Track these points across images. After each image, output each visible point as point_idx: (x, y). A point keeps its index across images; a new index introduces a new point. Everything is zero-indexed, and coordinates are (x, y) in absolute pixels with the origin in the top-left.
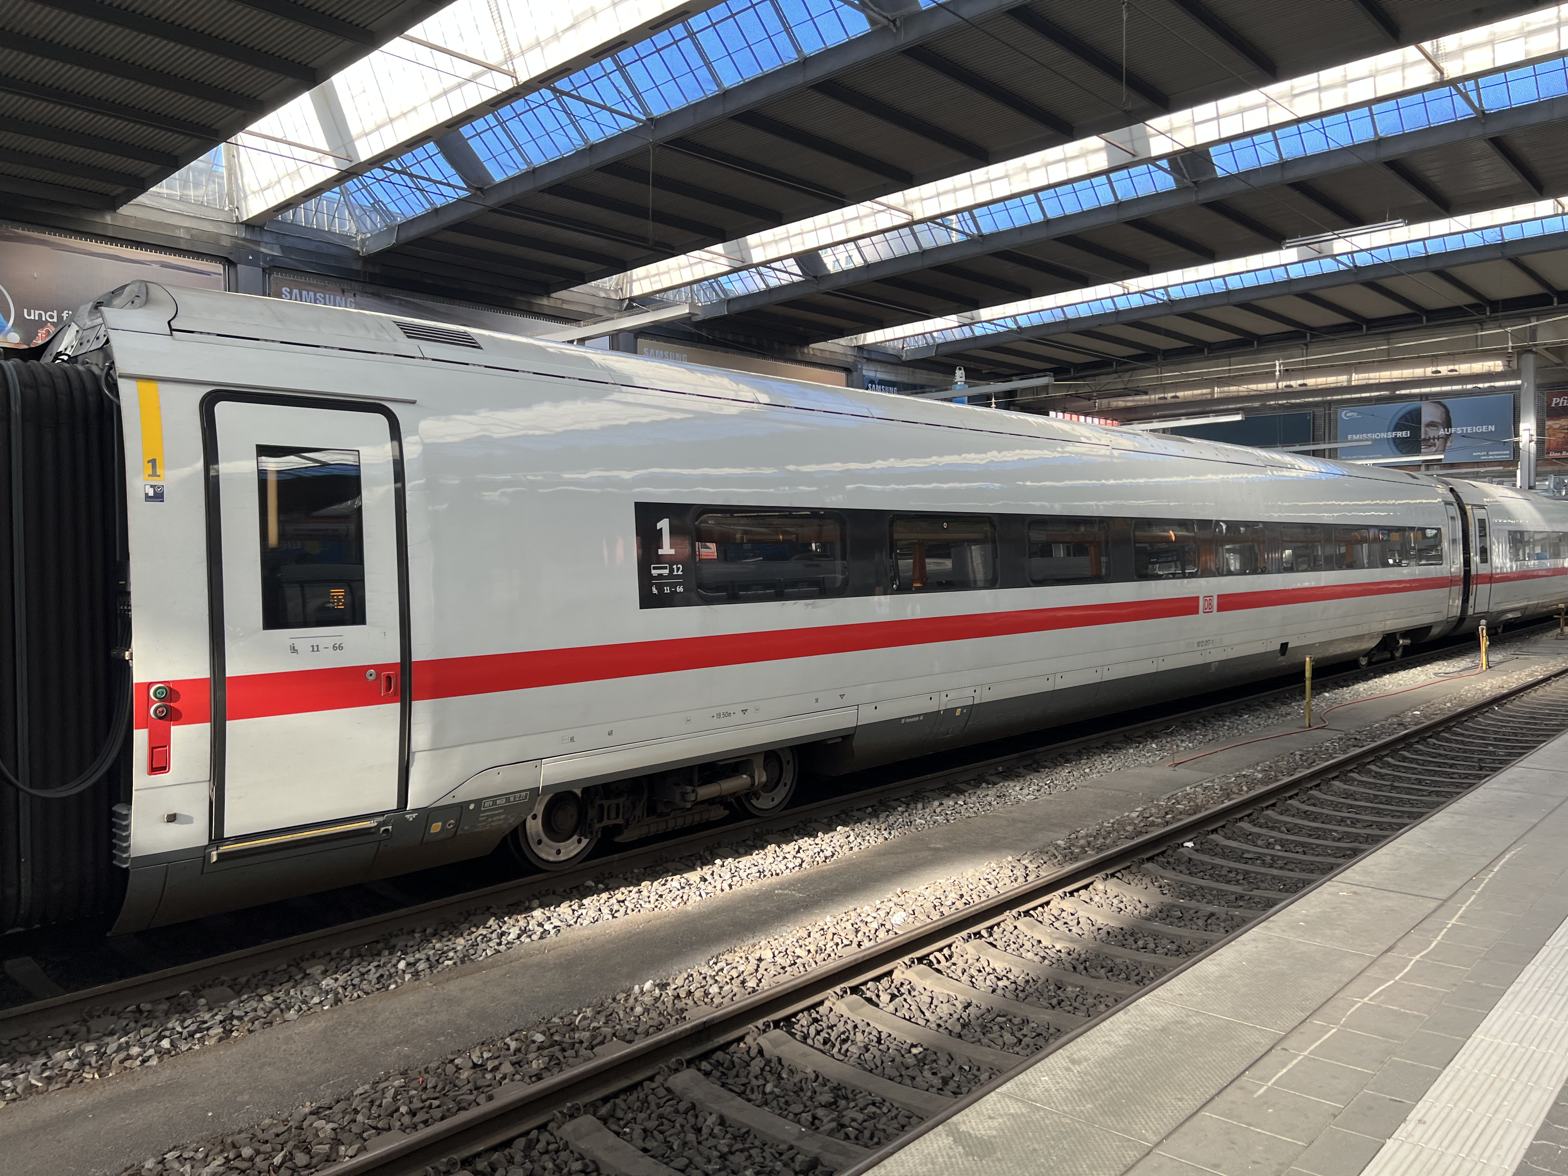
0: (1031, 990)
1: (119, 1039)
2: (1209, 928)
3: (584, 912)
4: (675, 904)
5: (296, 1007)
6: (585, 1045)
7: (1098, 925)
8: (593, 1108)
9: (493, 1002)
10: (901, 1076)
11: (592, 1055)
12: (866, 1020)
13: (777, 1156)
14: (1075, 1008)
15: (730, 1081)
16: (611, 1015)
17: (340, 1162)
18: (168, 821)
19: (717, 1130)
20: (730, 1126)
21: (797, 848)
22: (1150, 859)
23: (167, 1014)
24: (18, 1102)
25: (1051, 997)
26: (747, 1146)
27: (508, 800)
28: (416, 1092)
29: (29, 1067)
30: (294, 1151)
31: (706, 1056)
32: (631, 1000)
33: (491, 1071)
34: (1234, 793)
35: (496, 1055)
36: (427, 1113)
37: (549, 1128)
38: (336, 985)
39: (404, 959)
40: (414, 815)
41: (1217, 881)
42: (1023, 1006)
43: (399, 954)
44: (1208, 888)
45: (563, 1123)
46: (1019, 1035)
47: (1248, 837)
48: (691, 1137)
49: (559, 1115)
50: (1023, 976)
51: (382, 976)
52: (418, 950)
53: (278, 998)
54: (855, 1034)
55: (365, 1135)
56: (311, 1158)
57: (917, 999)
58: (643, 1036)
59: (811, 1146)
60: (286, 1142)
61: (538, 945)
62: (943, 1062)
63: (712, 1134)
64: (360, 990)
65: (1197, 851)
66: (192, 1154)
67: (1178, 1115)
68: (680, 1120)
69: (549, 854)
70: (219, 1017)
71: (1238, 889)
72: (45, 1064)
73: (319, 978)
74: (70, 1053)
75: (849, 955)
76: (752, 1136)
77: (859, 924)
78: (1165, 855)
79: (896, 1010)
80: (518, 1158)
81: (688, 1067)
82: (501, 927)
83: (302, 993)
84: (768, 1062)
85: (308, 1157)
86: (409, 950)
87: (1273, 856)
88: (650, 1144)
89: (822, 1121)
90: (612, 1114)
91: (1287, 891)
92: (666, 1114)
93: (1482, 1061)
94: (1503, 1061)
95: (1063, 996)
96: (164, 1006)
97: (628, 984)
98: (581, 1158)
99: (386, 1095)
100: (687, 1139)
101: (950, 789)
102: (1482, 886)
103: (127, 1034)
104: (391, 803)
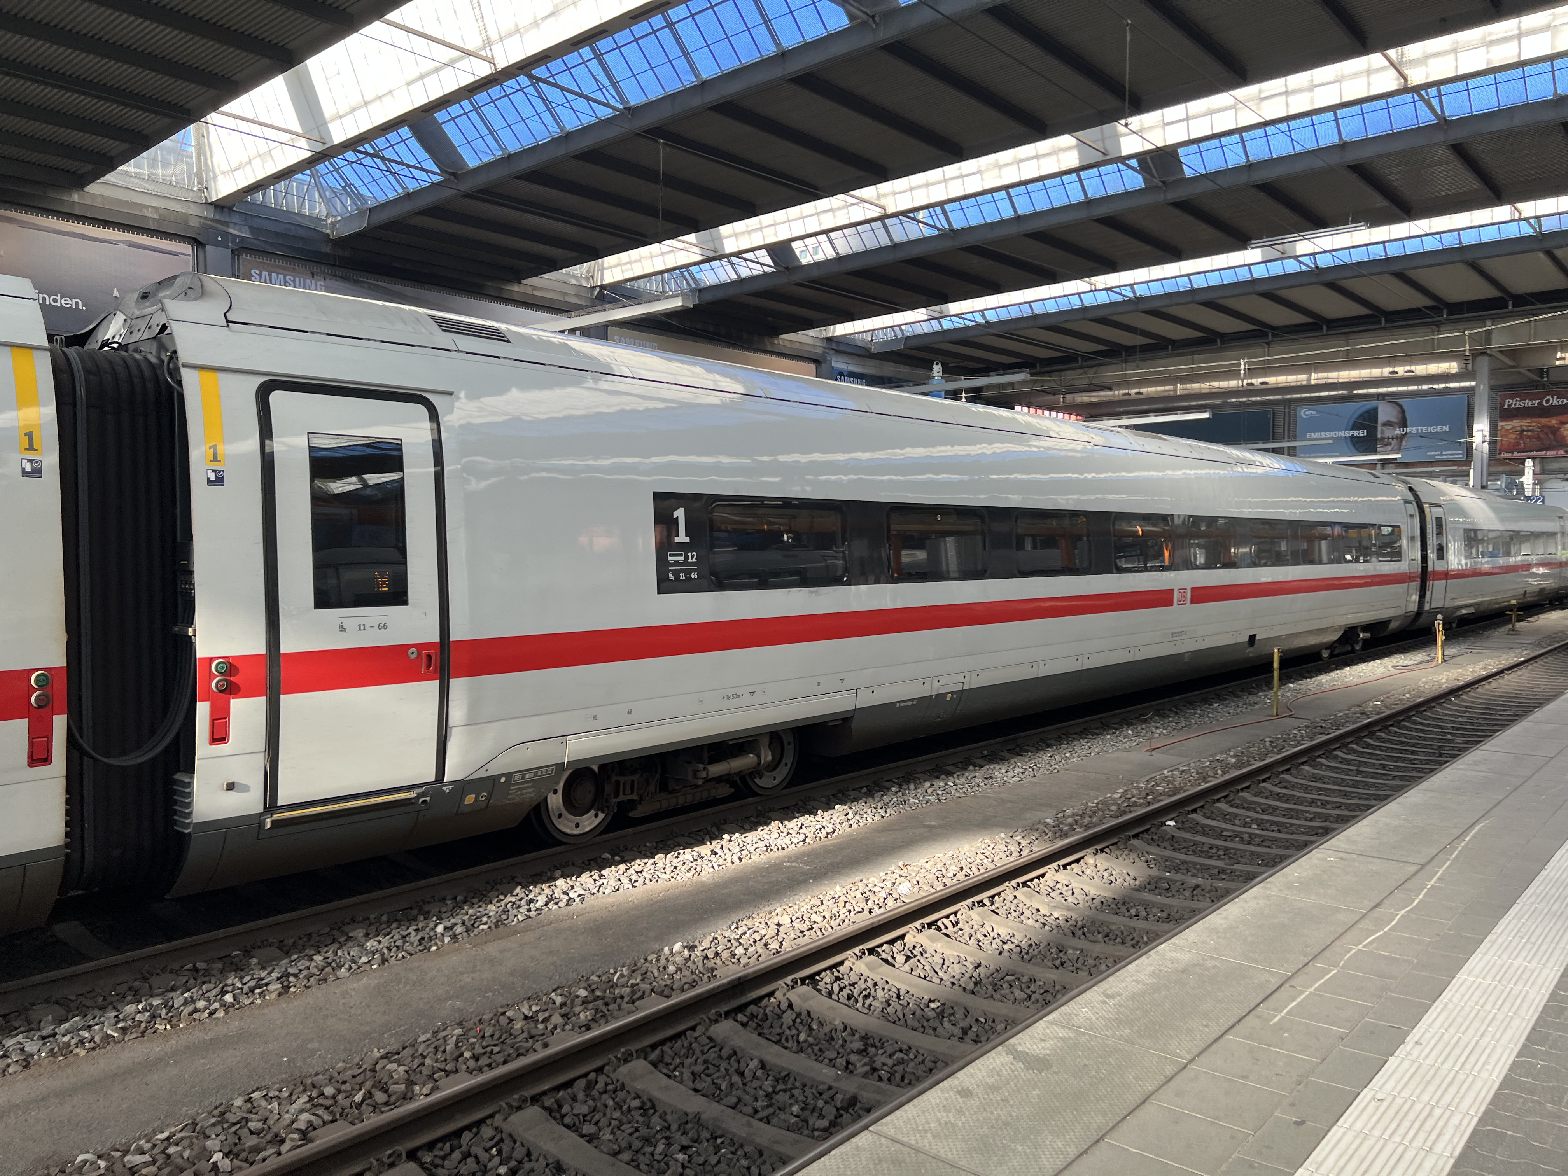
0: (1035, 953)
1: (182, 994)
2: (1195, 898)
3: (605, 882)
4: (689, 875)
5: (347, 966)
6: (626, 999)
7: (1091, 895)
8: (643, 1053)
9: (532, 962)
10: (923, 1027)
12: (885, 979)
13: (818, 1095)
14: (1077, 968)
15: (766, 1031)
16: (646, 973)
17: (416, 1100)
18: (228, 790)
19: (759, 1073)
20: (771, 1070)
21: (800, 825)
22: (1136, 836)
23: (224, 973)
24: (97, 1050)
25: (1053, 959)
26: (789, 1086)
27: (536, 774)
28: (475, 1040)
29: (102, 1019)
30: (373, 1091)
31: (741, 1009)
32: (663, 961)
33: (542, 1022)
34: (1210, 776)
35: (545, 1008)
36: (489, 1058)
37: (605, 1071)
38: (381, 946)
39: (440, 923)
40: (451, 787)
41: (1200, 856)
42: (1029, 966)
43: (434, 919)
44: (1191, 862)
45: (619, 1067)
46: (1028, 991)
47: (1224, 816)
48: (736, 1079)
49: (614, 1059)
50: (1026, 940)
51: (423, 939)
52: (452, 915)
53: (328, 958)
54: (875, 991)
55: (436, 1076)
57: (930, 960)
58: (679, 991)
59: (850, 1086)
61: (566, 911)
62: (960, 1015)
63: (754, 1076)
64: (403, 950)
65: (1178, 829)
66: (277, 1093)
67: (1205, 1038)
68: (724, 1065)
69: (569, 827)
70: (275, 975)
71: (1220, 864)
72: (116, 1016)
73: (363, 940)
74: (140, 1007)
75: (863, 921)
76: (792, 1079)
77: (868, 893)
78: (1150, 832)
79: (912, 970)
80: (581, 1096)
81: (725, 1019)
82: (527, 896)
83: (349, 953)
84: (799, 1015)
85: (386, 1095)
86: (443, 916)
87: (1250, 834)
88: (699, 1086)
89: (855, 1066)
90: (661, 1059)
91: (1266, 865)
92: (711, 1059)
93: (1467, 997)
94: (1486, 996)
95: (1065, 958)
96: (219, 965)
97: (657, 947)
98: (638, 1096)
99: (448, 1042)
100: (733, 1081)
101: (939, 771)
102: (1456, 853)
103: (189, 990)
104: (430, 776)
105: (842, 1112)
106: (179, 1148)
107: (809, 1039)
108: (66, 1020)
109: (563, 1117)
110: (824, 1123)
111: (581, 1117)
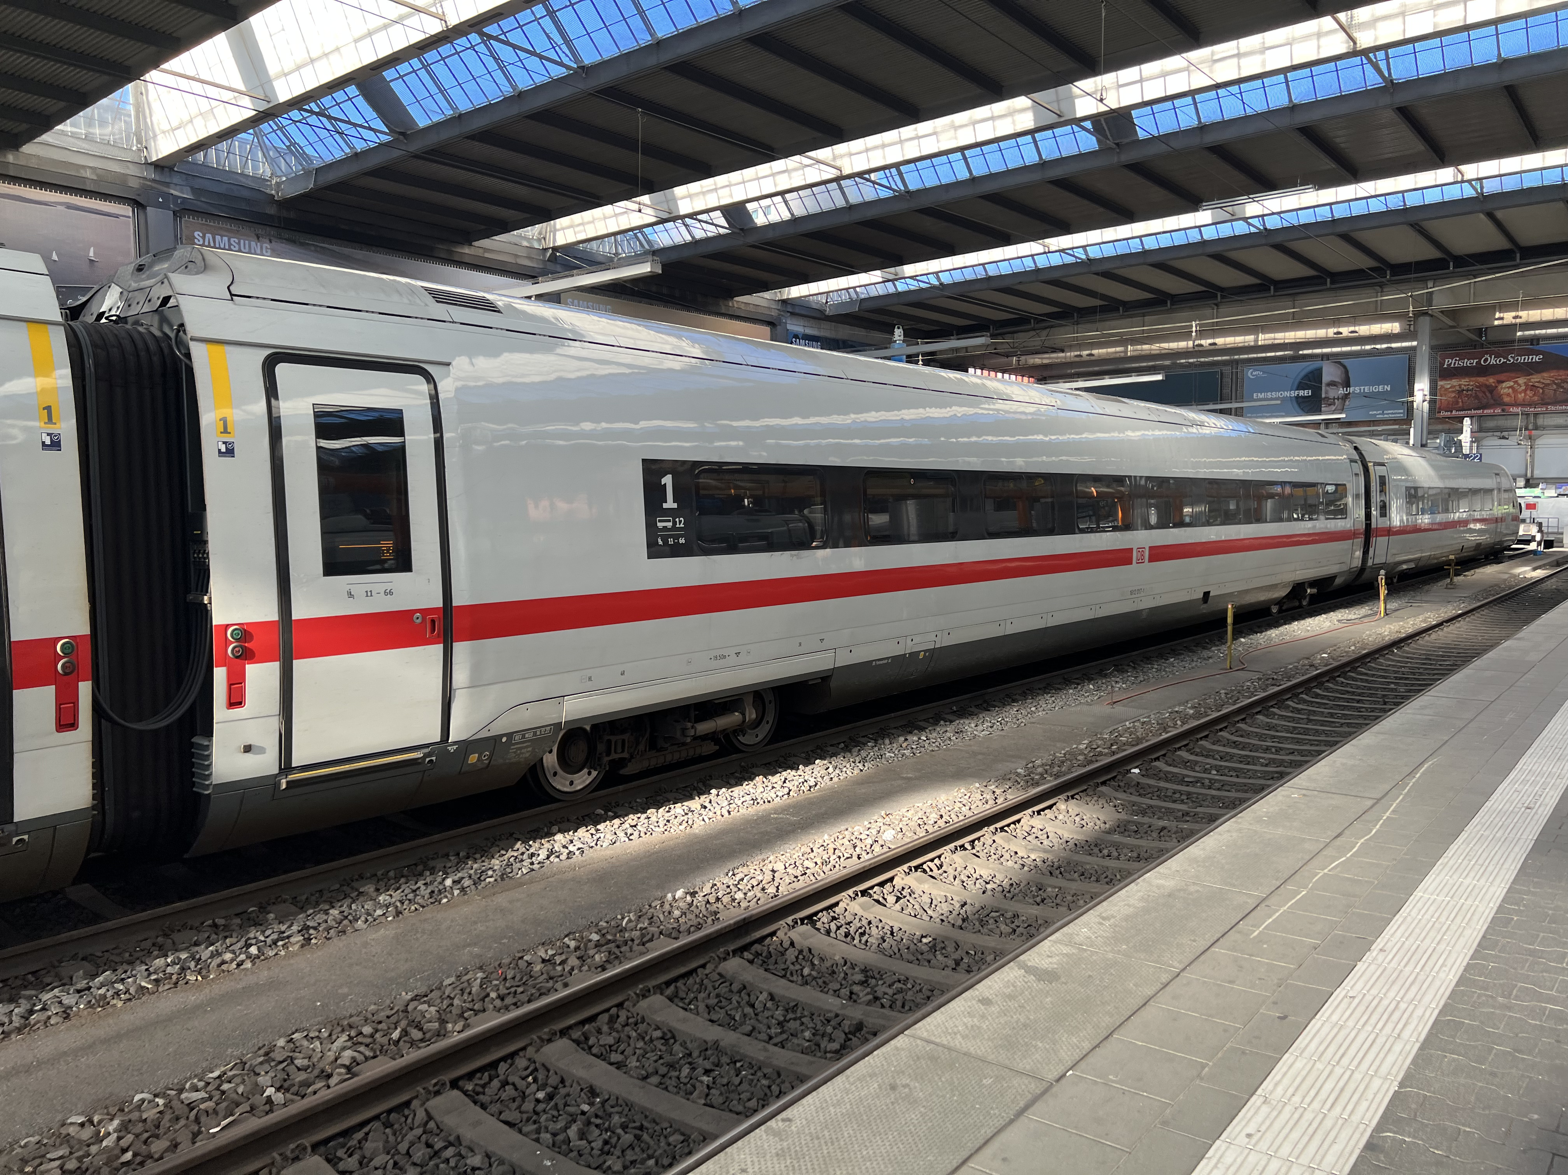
0: (1016, 891)
1: (207, 948)
2: (1163, 839)
3: (602, 835)
4: (682, 827)
5: (363, 919)
6: (636, 942)
7: (1065, 839)
8: (660, 989)
9: (542, 911)
10: (918, 959)
12: (878, 917)
13: (826, 1022)
14: (1057, 904)
15: (771, 967)
16: (652, 918)
17: (450, 1037)
18: (245, 752)
19: (769, 1004)
20: (780, 1001)
21: (783, 780)
22: (1104, 783)
23: (244, 927)
24: (134, 1001)
25: (1034, 896)
26: (799, 1015)
28: (497, 982)
29: (134, 972)
30: (408, 1029)
31: (746, 947)
32: (667, 907)
33: (560, 964)
34: (1170, 727)
35: (560, 951)
36: (514, 997)
37: (625, 1006)
38: (393, 900)
39: (447, 877)
40: (455, 747)
41: (1165, 801)
42: (1012, 903)
43: (441, 873)
44: (1157, 807)
45: (638, 1002)
46: (1013, 926)
47: (1185, 763)
48: (748, 1010)
49: (633, 995)
50: (1006, 880)
51: (433, 892)
52: (457, 870)
53: (343, 912)
54: (870, 929)
55: (466, 1015)
57: (919, 900)
58: (686, 933)
59: (856, 1013)
60: (398, 1022)
61: (567, 864)
62: (950, 948)
63: (765, 1007)
64: (415, 903)
65: (1143, 776)
66: (317, 1034)
67: (1194, 951)
68: (735, 998)
69: (564, 786)
70: (295, 928)
71: (1183, 807)
72: (147, 970)
73: (374, 894)
74: (169, 960)
75: (853, 866)
76: (800, 1009)
77: (855, 841)
78: (1116, 780)
79: (903, 909)
80: (605, 1028)
81: (733, 957)
82: (528, 850)
83: (363, 907)
84: (801, 952)
85: (421, 1033)
86: (449, 871)
87: (1210, 780)
88: (714, 1017)
89: (858, 996)
90: (676, 994)
91: (1227, 808)
92: (722, 993)
93: (1424, 910)
94: (1440, 910)
95: (1044, 895)
96: (238, 921)
97: (659, 894)
98: (658, 1028)
99: (473, 984)
100: (745, 1012)
101: (911, 727)
102: (1408, 788)
103: (213, 944)
104: (435, 736)
105: (850, 1036)
106: (233, 1085)
107: (813, 973)
108: (97, 975)
109: (590, 1048)
110: (835, 1046)
111: (607, 1048)
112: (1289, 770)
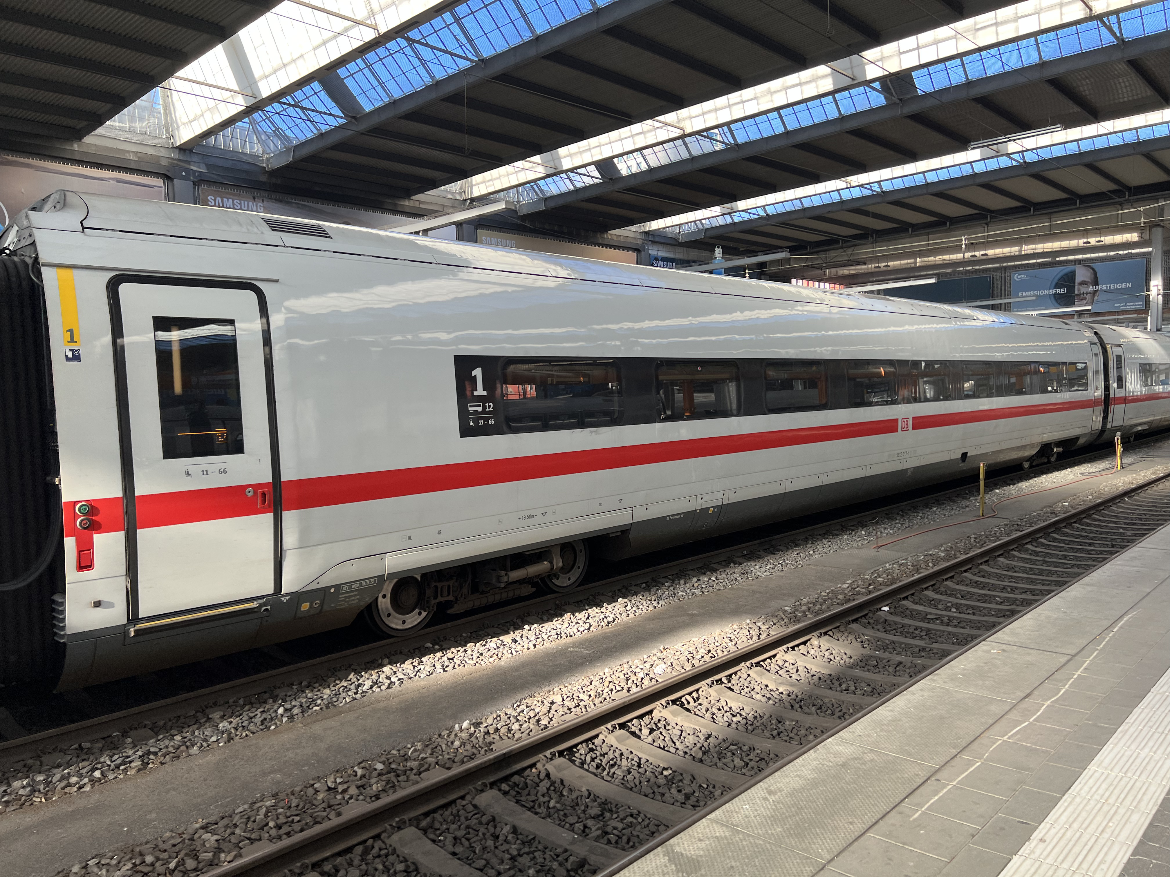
0: (758, 724)
1: (63, 770)
2: (898, 673)
3: (422, 667)
4: (491, 660)
5: (199, 744)
6: (414, 772)
7: (812, 673)
8: (415, 822)
9: (347, 738)
10: (654, 793)
11: (419, 779)
12: (630, 750)
13: (555, 857)
14: (791, 738)
15: (523, 798)
16: (436, 747)
17: (221, 866)
18: (94, 607)
19: (510, 837)
20: (521, 834)
21: (587, 616)
22: (855, 621)
23: (102, 751)
25: (772, 730)
26: (532, 849)
27: (361, 585)
28: (282, 810)
30: (185, 858)
31: (506, 779)
32: (452, 736)
33: (341, 793)
34: (922, 568)
35: (346, 780)
36: (290, 826)
37: (381, 837)
38: (229, 727)
39: (283, 706)
40: (288, 598)
41: (906, 637)
42: (751, 736)
43: (280, 702)
44: (898, 642)
45: (393, 834)
46: (746, 759)
47: (931, 602)
48: (490, 843)
49: (388, 827)
50: (752, 713)
51: (265, 719)
52: (295, 699)
53: (185, 738)
54: (621, 760)
55: (240, 845)
56: (199, 863)
57: (670, 732)
58: (459, 764)
59: (581, 850)
60: (180, 851)
61: (385, 693)
62: (686, 782)
64: (248, 730)
65: (891, 613)
66: (108, 861)
67: (848, 836)
68: (482, 830)
69: (397, 624)
70: (140, 753)
71: (921, 643)
72: (5, 791)
73: (218, 721)
74: (25, 783)
75: (620, 698)
76: (537, 842)
77: (630, 674)
78: (867, 617)
79: (654, 741)
80: (356, 862)
81: (491, 788)
82: (359, 680)
83: (204, 733)
84: (553, 783)
85: (196, 862)
86: (288, 699)
87: (949, 617)
88: (459, 849)
89: (591, 830)
90: (431, 826)
92: (472, 825)
93: (1094, 789)
94: (1111, 788)
95: (782, 729)
96: (99, 745)
97: (451, 724)
98: (405, 860)
99: (260, 812)
100: (487, 845)
101: (706, 568)
102: (1104, 643)
103: (69, 767)
104: (269, 588)
105: (572, 873)
107: (558, 805)
112: (1019, 608)
